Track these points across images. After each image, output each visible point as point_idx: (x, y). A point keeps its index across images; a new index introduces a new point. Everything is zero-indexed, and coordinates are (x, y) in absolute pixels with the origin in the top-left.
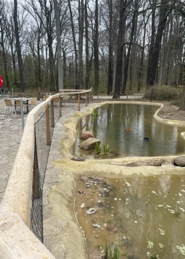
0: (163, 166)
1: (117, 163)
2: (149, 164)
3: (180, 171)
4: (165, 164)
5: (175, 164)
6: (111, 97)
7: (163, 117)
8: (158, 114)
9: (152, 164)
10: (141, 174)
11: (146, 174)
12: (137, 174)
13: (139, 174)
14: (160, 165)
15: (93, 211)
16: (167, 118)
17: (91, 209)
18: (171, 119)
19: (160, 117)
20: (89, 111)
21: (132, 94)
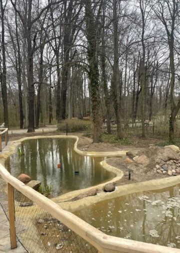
0: (98, 194)
1: (64, 200)
2: (88, 195)
3: (111, 196)
4: (98, 192)
5: (105, 191)
6: (25, 131)
7: (82, 150)
8: (77, 147)
9: (91, 194)
10: (85, 205)
11: (88, 204)
12: (82, 206)
13: (83, 205)
14: (96, 194)
15: (60, 246)
16: (86, 150)
17: (58, 245)
18: (89, 151)
19: (80, 150)
20: (11, 151)
21: (44, 126)
